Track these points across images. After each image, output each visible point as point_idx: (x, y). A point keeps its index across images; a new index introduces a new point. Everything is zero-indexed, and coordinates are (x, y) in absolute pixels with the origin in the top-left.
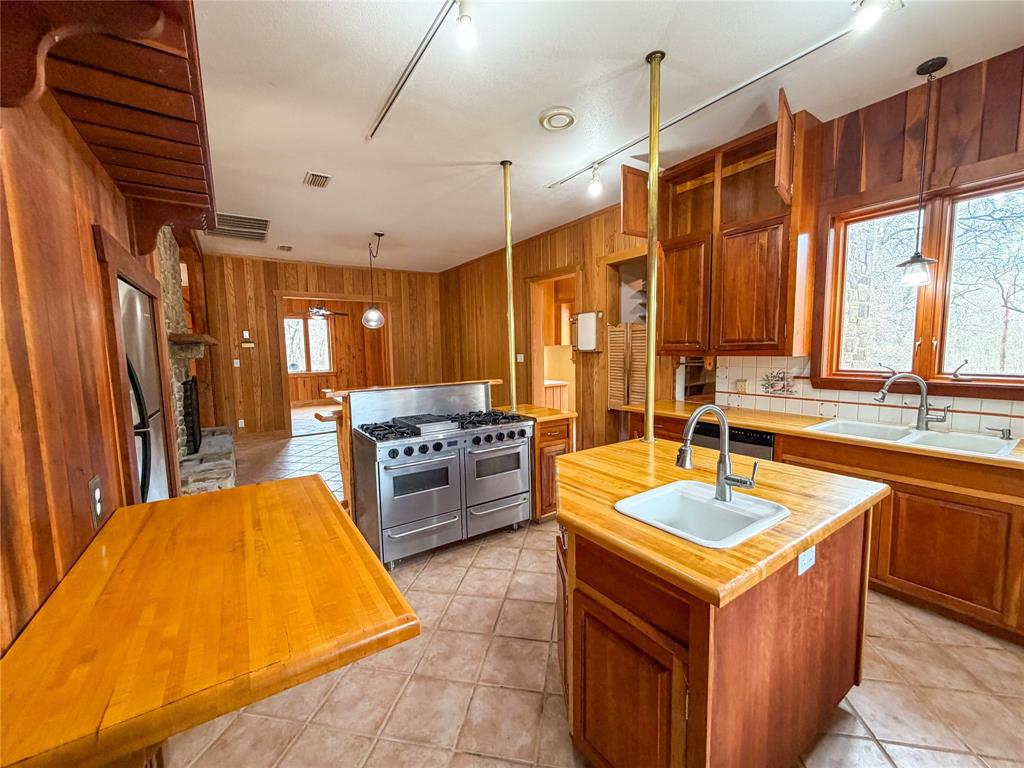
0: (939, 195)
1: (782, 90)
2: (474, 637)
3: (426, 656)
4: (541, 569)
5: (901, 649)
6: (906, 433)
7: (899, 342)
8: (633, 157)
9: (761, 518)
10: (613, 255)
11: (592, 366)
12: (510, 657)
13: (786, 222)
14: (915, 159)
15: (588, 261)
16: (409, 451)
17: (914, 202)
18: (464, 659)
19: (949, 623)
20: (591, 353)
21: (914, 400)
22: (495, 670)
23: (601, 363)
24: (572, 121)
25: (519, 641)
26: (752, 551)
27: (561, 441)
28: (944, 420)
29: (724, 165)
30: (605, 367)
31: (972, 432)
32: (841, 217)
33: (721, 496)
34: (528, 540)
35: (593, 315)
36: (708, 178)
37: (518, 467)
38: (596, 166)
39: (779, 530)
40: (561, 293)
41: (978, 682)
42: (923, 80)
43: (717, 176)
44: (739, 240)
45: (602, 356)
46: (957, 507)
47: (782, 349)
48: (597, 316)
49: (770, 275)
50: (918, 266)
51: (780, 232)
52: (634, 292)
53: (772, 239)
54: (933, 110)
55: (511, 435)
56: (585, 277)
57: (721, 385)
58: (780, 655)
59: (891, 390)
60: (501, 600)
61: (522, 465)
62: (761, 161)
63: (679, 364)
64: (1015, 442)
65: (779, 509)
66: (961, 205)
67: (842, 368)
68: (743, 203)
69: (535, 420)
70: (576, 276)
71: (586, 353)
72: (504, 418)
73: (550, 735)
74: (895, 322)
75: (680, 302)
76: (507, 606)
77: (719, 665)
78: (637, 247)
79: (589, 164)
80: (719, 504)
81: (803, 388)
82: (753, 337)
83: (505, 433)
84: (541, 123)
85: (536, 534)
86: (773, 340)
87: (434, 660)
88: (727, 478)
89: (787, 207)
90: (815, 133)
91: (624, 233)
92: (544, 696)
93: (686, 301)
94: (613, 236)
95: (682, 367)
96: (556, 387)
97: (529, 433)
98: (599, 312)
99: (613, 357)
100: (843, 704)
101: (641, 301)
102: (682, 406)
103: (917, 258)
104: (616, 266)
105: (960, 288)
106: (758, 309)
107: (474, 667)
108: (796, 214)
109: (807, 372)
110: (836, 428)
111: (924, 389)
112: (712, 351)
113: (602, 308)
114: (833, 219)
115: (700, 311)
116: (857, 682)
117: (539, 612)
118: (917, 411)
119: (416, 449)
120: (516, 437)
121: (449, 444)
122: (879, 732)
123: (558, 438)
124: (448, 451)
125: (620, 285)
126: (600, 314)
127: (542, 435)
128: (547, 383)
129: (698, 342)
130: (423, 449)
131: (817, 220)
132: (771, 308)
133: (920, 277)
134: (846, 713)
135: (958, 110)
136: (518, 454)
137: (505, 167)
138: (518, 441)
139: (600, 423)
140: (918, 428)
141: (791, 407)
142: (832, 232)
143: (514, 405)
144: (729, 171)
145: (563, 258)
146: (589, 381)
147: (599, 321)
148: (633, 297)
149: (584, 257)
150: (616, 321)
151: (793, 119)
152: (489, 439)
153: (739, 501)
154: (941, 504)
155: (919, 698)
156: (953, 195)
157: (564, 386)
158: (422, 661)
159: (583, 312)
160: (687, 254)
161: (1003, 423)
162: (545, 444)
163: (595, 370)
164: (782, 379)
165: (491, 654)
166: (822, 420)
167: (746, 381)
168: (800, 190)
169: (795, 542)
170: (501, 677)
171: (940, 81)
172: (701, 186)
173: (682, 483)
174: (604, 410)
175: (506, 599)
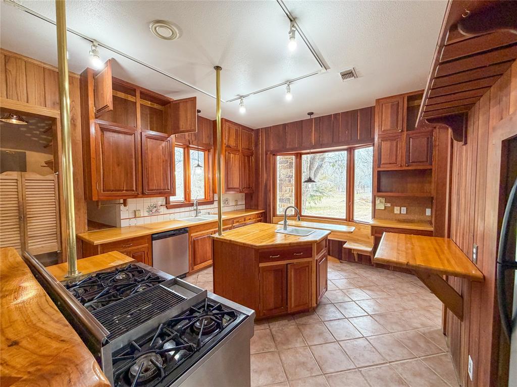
1: (196, 97)
2: (283, 358)
13: (171, 141)
18: (300, 356)
22: (297, 343)
31: (204, 214)
44: (152, 141)
47: (172, 193)
49: (166, 161)
50: (199, 168)
53: (166, 145)
57: (123, 215)
73: (311, 321)
81: (163, 210)
82: (162, 188)
86: (169, 189)
87: (309, 369)
92: (298, 325)
106: (163, 175)
107: (301, 350)
109: (164, 203)
115: (134, 172)
129: (133, 190)
140: (196, 216)
141: (160, 219)
156: (190, 147)
158: (314, 375)
161: (206, 211)
164: (155, 207)
167: (140, 210)
170: (300, 340)
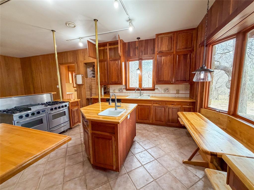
0: (141, 59)
1: (119, 35)
2: (60, 159)
3: (46, 169)
4: (75, 138)
5: (140, 130)
6: (139, 97)
7: (136, 83)
8: (90, 39)
9: (122, 111)
10: (85, 61)
11: (81, 88)
12: (72, 159)
13: (120, 59)
14: (137, 53)
15: (78, 61)
16: (27, 115)
17: (138, 60)
18: (59, 165)
19: (145, 124)
20: (81, 85)
21: (139, 92)
22: (69, 163)
23: (83, 87)
24: (75, 27)
25: (74, 155)
26: (122, 116)
27: (76, 107)
28: (143, 94)
29: (109, 46)
30: (85, 88)
31: (146, 96)
32: (128, 60)
33: (116, 109)
34: (69, 133)
35: (81, 75)
36: (106, 47)
37: (65, 115)
38: (80, 38)
39: (125, 112)
40: (70, 69)
41: (148, 131)
42: (137, 40)
43: (108, 47)
44: (113, 62)
45: (84, 85)
46: (145, 107)
47: (121, 84)
48: (82, 75)
49: (118, 69)
50: (139, 70)
51: (120, 61)
52: (90, 70)
53: (118, 62)
54: (139, 46)
55: (63, 107)
56: (78, 65)
57: (111, 91)
58: (126, 133)
59: (136, 90)
60: (66, 149)
61: (66, 114)
62: (115, 47)
63: (102, 87)
64: (150, 97)
65: (124, 110)
66: (143, 61)
67: (130, 87)
68: (113, 54)
69: (69, 102)
70: (75, 65)
71: (79, 85)
72: (59, 102)
74: (136, 79)
75: (102, 73)
76: (68, 149)
77: (119, 134)
78: (91, 60)
79: (78, 37)
80: (116, 111)
81: (125, 91)
82: (116, 81)
83: (61, 106)
84: (66, 24)
85: (72, 131)
86: (119, 82)
88: (117, 106)
89: (120, 57)
90: (124, 44)
91: (89, 56)
92: (83, 162)
93: (103, 73)
94: (85, 56)
95: (103, 87)
96: (70, 94)
97: (68, 106)
98: (82, 74)
99: (86, 86)
100: (134, 140)
101: (92, 72)
102: (103, 96)
103: (138, 69)
104: (86, 64)
105: (144, 74)
106: (117, 76)
108: (122, 58)
109: (125, 88)
110: (130, 97)
111: (140, 90)
112: (109, 84)
113: (83, 74)
114: (127, 60)
115: (106, 76)
116: (135, 136)
117: (77, 147)
118: (139, 93)
119: (30, 114)
120: (64, 107)
121: (42, 111)
122: (138, 141)
123: (75, 106)
124: (42, 114)
125: (87, 68)
126: (83, 75)
127: (71, 106)
128: (67, 93)
129: (106, 82)
130: (33, 114)
131: (125, 60)
132: (119, 75)
133: (139, 72)
134: (134, 141)
135: (142, 46)
136: (65, 111)
137: (53, 32)
138: (64, 108)
139: (84, 102)
140: (140, 96)
141: (123, 94)
142: (127, 62)
143: (61, 99)
144: (110, 47)
145: (70, 59)
146: (80, 92)
147: (83, 77)
148: (90, 71)
149: (77, 60)
150: (87, 77)
151: (120, 40)
152: (56, 108)
153: (119, 109)
154: (143, 107)
155: (142, 135)
156: (142, 59)
157: (73, 94)
159: (78, 74)
160: (103, 63)
161: (148, 94)
162: (72, 108)
163: (82, 89)
164: (121, 89)
165: (67, 160)
166: (128, 96)
167: (115, 90)
168: (122, 54)
169: (127, 113)
171: (140, 41)
172: (104, 49)
173: (109, 109)
174: (85, 99)
175: (67, 148)
